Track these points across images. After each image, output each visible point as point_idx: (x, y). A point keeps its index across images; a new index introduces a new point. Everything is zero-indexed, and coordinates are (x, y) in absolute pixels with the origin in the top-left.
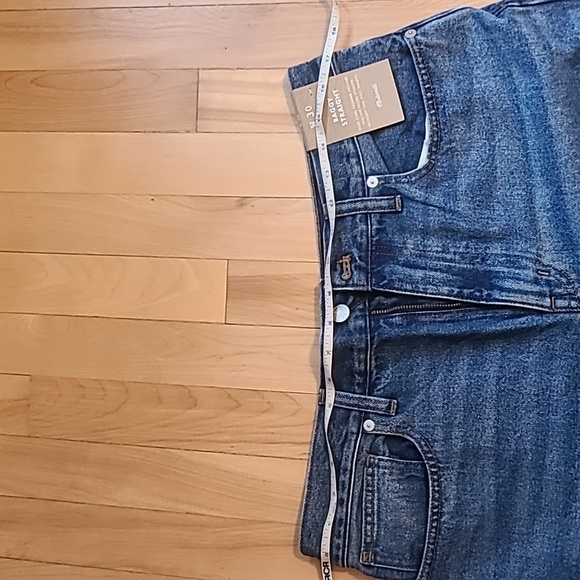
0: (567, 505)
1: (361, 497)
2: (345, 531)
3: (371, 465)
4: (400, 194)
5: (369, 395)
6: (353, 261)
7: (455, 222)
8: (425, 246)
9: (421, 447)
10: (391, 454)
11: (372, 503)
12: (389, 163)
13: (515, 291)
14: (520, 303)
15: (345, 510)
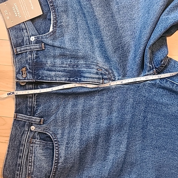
0: (105, 157)
1: (28, 155)
2: (21, 169)
3: (32, 143)
4: (44, 43)
5: (33, 116)
6: (27, 69)
7: (65, 52)
8: (55, 62)
9: (52, 137)
10: (41, 139)
11: (32, 158)
12: (39, 31)
13: (90, 78)
14: (91, 82)
15: (21, 160)
